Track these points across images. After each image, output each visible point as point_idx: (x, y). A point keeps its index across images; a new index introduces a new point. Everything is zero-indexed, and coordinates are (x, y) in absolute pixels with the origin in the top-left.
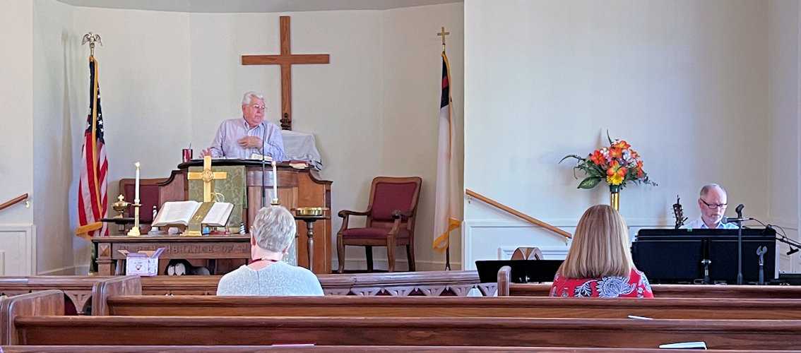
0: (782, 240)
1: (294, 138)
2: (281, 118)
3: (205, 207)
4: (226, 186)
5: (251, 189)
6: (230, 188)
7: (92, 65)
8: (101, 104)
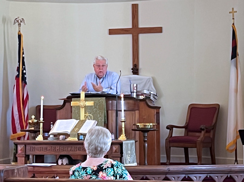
1: (140, 79)
2: (132, 67)
3: (80, 123)
4: (94, 110)
5: (110, 112)
6: (96, 111)
7: (20, 37)
8: (25, 60)
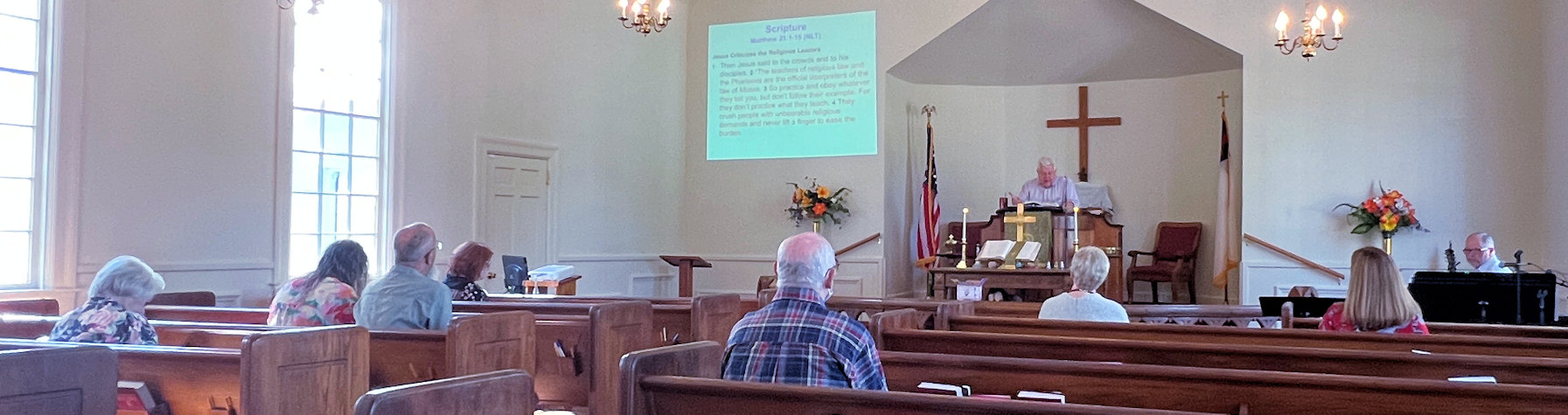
0: (1562, 285)
1: (1090, 188)
2: (1079, 172)
3: (1018, 245)
4: (1036, 228)
5: (1055, 231)
6: (1038, 230)
7: (929, 130)
8: (935, 161)
